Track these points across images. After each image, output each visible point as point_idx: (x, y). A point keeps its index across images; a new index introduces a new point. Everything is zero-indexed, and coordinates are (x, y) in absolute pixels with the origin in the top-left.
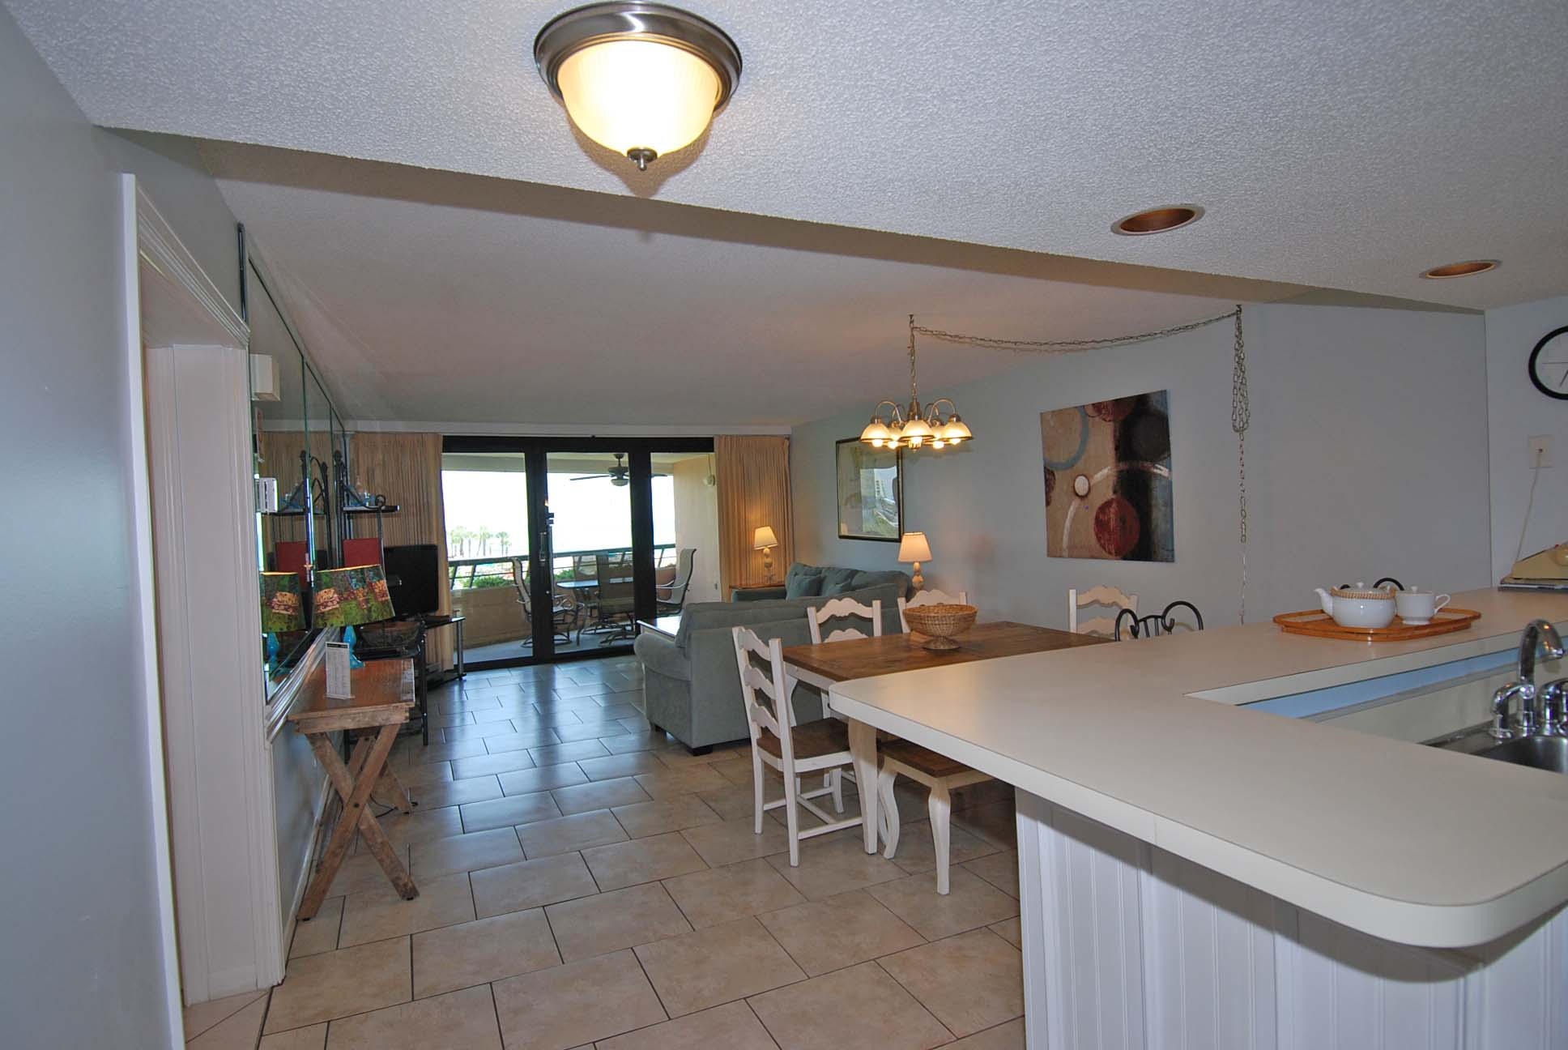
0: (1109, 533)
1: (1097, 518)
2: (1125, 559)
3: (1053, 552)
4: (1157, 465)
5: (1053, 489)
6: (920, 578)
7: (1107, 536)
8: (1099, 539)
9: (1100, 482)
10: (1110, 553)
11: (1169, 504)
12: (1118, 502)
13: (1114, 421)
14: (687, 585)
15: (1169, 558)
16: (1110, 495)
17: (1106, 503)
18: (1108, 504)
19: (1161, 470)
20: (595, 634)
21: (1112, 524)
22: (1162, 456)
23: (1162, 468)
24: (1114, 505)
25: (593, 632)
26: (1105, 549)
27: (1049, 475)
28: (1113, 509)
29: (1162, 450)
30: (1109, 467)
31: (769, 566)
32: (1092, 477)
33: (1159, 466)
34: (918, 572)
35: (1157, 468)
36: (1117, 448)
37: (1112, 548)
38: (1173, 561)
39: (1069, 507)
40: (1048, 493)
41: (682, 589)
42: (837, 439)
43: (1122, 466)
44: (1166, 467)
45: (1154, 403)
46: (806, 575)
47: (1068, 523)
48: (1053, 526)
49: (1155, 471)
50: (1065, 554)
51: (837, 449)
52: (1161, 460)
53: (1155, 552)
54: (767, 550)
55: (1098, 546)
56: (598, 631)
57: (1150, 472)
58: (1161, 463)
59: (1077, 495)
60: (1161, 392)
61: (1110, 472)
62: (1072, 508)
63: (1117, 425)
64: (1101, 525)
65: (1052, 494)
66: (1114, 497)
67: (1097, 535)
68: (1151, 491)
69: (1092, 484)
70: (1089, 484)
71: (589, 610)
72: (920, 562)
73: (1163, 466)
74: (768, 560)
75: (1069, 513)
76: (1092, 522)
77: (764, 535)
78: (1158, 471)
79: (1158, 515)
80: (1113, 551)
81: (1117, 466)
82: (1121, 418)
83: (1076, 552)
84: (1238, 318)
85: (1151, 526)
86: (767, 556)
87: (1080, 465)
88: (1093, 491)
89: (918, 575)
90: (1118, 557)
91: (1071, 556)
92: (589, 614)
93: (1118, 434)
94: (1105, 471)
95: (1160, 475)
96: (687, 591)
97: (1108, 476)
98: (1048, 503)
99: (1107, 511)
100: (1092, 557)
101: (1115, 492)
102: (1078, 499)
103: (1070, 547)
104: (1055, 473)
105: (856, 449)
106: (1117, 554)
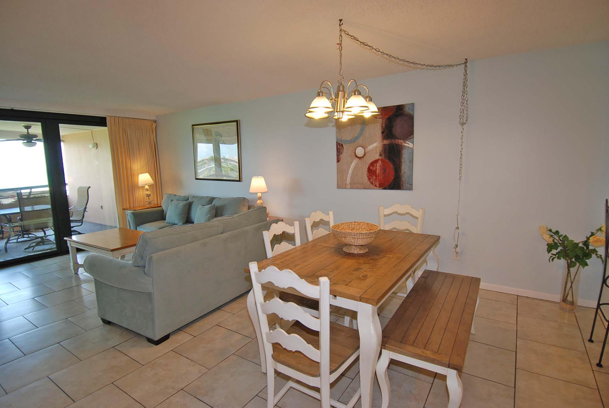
0: (376, 176)
1: (369, 169)
2: (385, 189)
3: (341, 185)
4: (406, 142)
5: (342, 153)
6: (261, 201)
7: (374, 178)
8: (369, 179)
9: (372, 150)
10: (376, 186)
11: (412, 161)
12: (382, 160)
13: (382, 118)
14: (86, 208)
15: (410, 188)
16: (377, 157)
17: (375, 161)
18: (376, 161)
19: (408, 144)
20: (17, 242)
21: (378, 171)
22: (410, 137)
23: (409, 143)
24: (380, 162)
25: (16, 241)
26: (373, 184)
27: (340, 148)
28: (379, 164)
29: (409, 134)
30: (378, 142)
31: (148, 196)
32: (367, 148)
33: (408, 142)
34: (260, 198)
35: (406, 143)
36: (383, 133)
37: (377, 184)
38: (412, 190)
39: (352, 163)
40: (338, 156)
41: (83, 211)
42: (193, 124)
43: (386, 142)
44: (412, 143)
45: (407, 110)
46: (178, 200)
47: (350, 171)
48: (341, 173)
49: (405, 145)
50: (349, 186)
51: (193, 129)
52: (409, 139)
53: (403, 185)
54: (147, 187)
55: (369, 183)
56: (19, 240)
57: (401, 145)
58: (409, 140)
59: (356, 156)
60: (412, 103)
61: (378, 145)
62: (353, 163)
63: (384, 120)
64: (371, 172)
65: (341, 156)
66: (380, 158)
67: (368, 177)
68: (402, 155)
69: (366, 152)
70: (365, 151)
71: (12, 228)
72: (261, 193)
73: (410, 142)
74: (148, 193)
75: (351, 167)
76: (366, 170)
77: (145, 178)
78: (407, 145)
79: (404, 168)
80: (378, 186)
81: (382, 142)
82: (386, 117)
83: (354, 185)
84: (466, 65)
85: (401, 172)
86: (147, 190)
87: (360, 141)
88: (367, 155)
89: (260, 200)
90: (380, 188)
91: (351, 188)
92: (12, 230)
93: (384, 126)
94: (375, 145)
95: (408, 147)
96: (86, 212)
97: (376, 147)
98: (338, 161)
99: (375, 165)
100: (364, 188)
101: (380, 155)
102: (357, 159)
103: (351, 184)
104: (344, 145)
105: (207, 130)
106: (380, 187)
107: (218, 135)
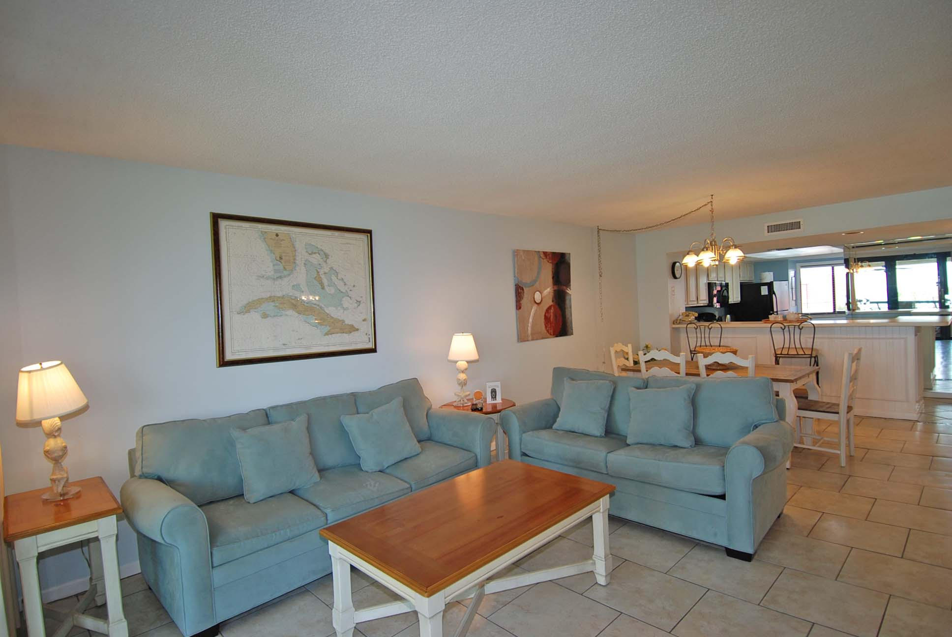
0: (550, 323)
1: (545, 316)
2: (557, 336)
3: (522, 338)
4: (566, 288)
5: (522, 298)
7: (549, 325)
8: (546, 327)
9: (546, 295)
10: (551, 334)
11: (571, 309)
13: (552, 263)
15: (571, 334)
16: (551, 303)
18: (550, 308)
19: (569, 290)
21: (551, 318)
22: (568, 284)
24: (553, 308)
26: (548, 332)
27: (519, 292)
28: (552, 310)
29: (568, 280)
32: (543, 293)
36: (553, 278)
37: (552, 331)
38: (573, 335)
39: (532, 309)
43: (555, 288)
45: (567, 258)
47: (531, 320)
48: (521, 322)
49: (567, 291)
50: (530, 338)
52: (568, 286)
53: (567, 331)
55: (546, 331)
57: (565, 291)
59: (535, 302)
60: (568, 253)
61: (550, 291)
63: (553, 265)
64: (547, 319)
65: (522, 302)
67: (545, 325)
68: (565, 301)
70: (541, 296)
73: (569, 288)
75: (531, 314)
76: (542, 318)
79: (567, 313)
80: (552, 333)
81: (553, 288)
82: (555, 262)
83: (536, 336)
87: (537, 285)
88: (543, 301)
91: (532, 340)
93: (554, 271)
94: (549, 289)
97: (549, 293)
99: (549, 311)
100: (543, 338)
101: (553, 301)
102: (536, 305)
103: (532, 334)
104: (524, 289)
105: (277, 235)
106: (554, 335)
107: (315, 253)
